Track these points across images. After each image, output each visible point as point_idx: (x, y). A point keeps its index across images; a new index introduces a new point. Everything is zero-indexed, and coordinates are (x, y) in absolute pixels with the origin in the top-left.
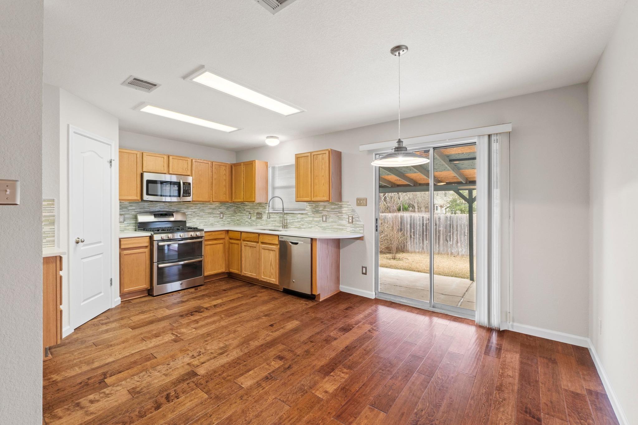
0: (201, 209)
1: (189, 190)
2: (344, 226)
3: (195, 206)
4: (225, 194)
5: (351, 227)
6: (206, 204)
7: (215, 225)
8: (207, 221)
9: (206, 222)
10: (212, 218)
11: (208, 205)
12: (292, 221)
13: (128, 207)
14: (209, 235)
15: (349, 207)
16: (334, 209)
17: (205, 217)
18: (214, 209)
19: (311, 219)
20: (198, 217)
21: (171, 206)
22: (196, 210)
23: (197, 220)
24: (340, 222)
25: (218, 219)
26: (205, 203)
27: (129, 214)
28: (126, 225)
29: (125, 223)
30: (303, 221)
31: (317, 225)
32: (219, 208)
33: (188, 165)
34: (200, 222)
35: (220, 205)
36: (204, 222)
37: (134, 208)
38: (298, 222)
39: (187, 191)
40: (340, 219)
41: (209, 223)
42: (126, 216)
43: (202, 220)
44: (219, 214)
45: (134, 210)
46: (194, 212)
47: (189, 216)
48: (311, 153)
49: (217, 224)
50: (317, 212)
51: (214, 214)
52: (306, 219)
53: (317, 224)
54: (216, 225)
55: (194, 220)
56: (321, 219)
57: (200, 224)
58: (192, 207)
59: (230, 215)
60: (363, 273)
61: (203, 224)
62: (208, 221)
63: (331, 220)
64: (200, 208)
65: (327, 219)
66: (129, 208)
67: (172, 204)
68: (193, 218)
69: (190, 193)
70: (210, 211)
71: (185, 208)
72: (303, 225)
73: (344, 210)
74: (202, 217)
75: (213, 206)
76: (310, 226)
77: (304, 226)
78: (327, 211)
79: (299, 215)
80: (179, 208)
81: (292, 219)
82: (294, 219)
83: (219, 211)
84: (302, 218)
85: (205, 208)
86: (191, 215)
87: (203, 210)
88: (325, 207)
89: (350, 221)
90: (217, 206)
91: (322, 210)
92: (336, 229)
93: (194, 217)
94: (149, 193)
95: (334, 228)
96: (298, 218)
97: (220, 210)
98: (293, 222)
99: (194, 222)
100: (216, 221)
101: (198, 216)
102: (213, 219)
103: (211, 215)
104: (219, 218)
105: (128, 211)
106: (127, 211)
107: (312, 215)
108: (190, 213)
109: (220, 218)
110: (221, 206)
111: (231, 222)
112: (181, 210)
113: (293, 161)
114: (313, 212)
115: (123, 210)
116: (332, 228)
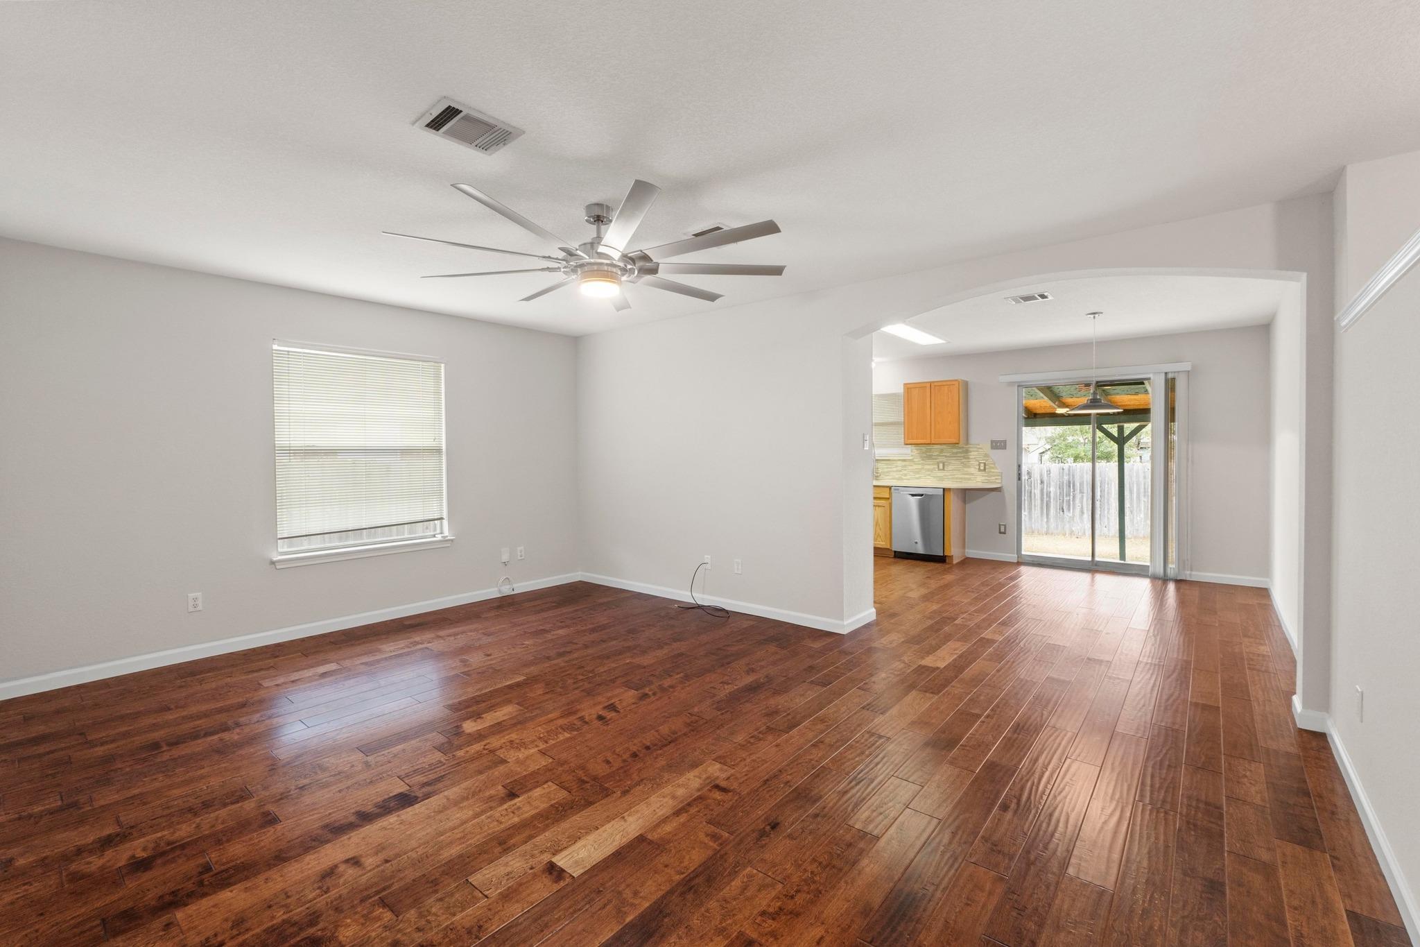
2: (972, 474)
5: (983, 476)
12: (886, 470)
15: (980, 450)
16: (957, 453)
19: (920, 467)
24: (966, 469)
30: (905, 470)
31: (929, 475)
38: (897, 471)
40: (965, 466)
48: (931, 383)
50: (930, 457)
52: (910, 468)
53: (929, 473)
56: (936, 466)
60: (1000, 533)
63: (950, 467)
65: (946, 467)
72: (905, 475)
73: (973, 454)
76: (917, 476)
77: (908, 477)
78: (946, 456)
79: (899, 462)
81: (887, 468)
82: (891, 468)
84: (905, 466)
88: (942, 451)
89: (982, 468)
91: (937, 455)
92: (961, 478)
95: (957, 478)
96: (897, 466)
98: (888, 472)
107: (922, 462)
113: (900, 390)
114: (921, 457)
116: (953, 478)
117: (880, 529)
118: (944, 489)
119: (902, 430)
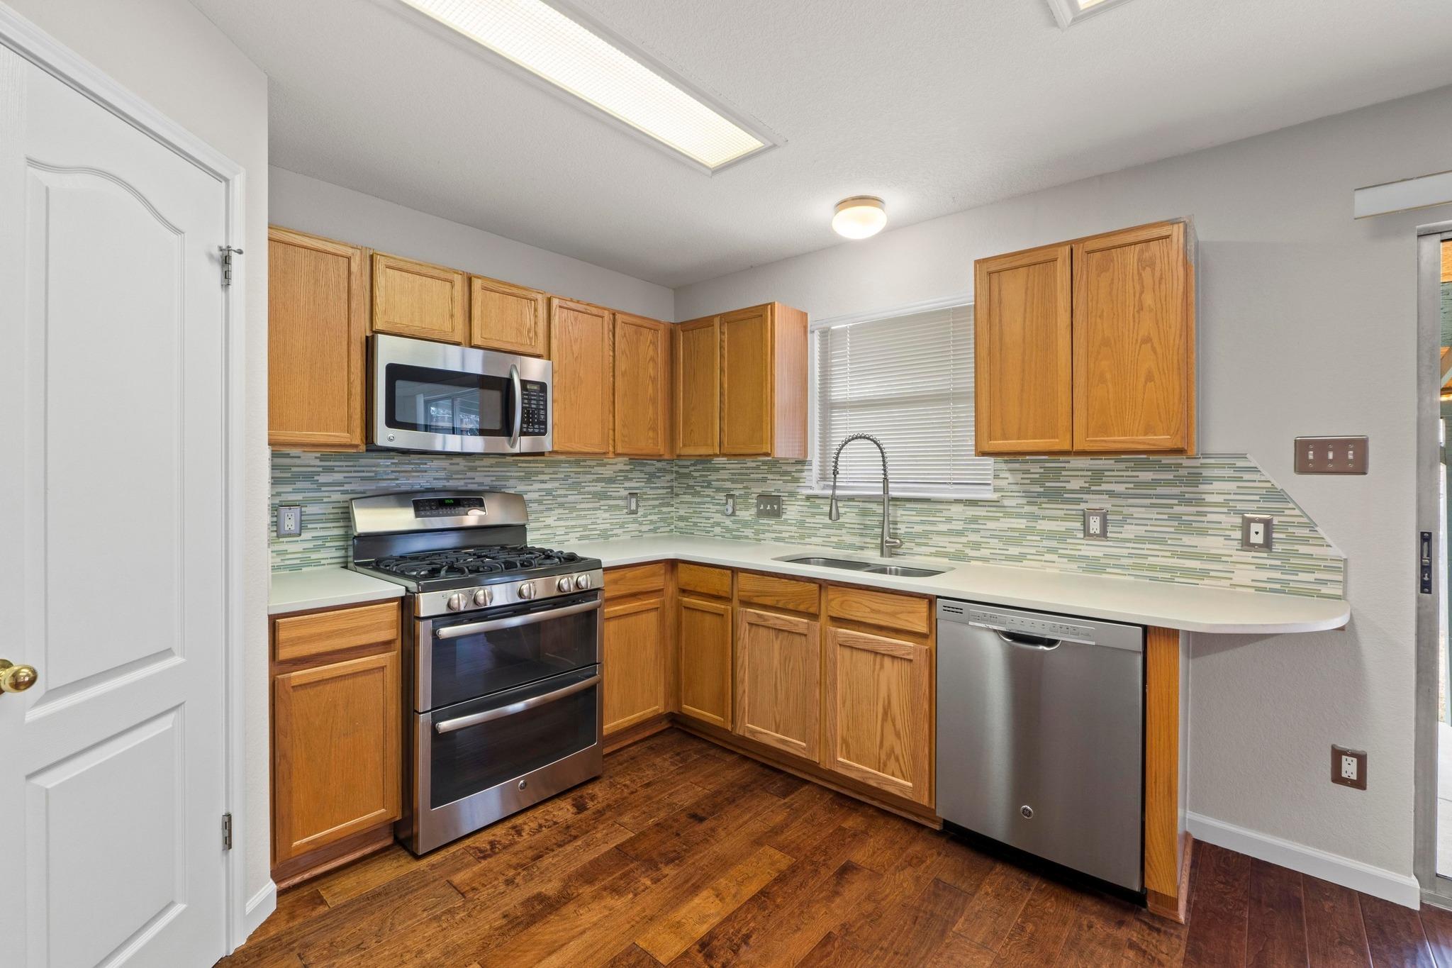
0: (570, 481)
1: (542, 412)
2: (1216, 558)
3: (551, 470)
4: (654, 429)
5: (1260, 567)
6: (588, 463)
7: (612, 536)
8: (590, 521)
9: (585, 527)
10: (605, 511)
11: (592, 467)
12: (918, 528)
13: (318, 474)
14: (615, 582)
15: (1246, 476)
16: (1156, 483)
17: (584, 509)
18: (611, 481)
19: (1021, 523)
20: (561, 511)
21: (473, 469)
22: (556, 484)
23: (559, 519)
24: (1187, 540)
25: (622, 516)
26: (585, 461)
27: (319, 501)
28: (310, 545)
29: (306, 535)
30: (977, 531)
31: (1052, 550)
32: (627, 479)
33: (536, 316)
34: (567, 527)
35: (628, 468)
36: (580, 526)
37: (338, 477)
38: (950, 533)
39: (533, 413)
40: (1186, 527)
41: (595, 529)
42: (310, 509)
43: (573, 519)
44: (626, 498)
45: (341, 484)
46: (549, 492)
47: (534, 506)
48: (1072, 245)
49: (619, 531)
50: (1055, 496)
51: (611, 498)
52: (991, 525)
53: (1054, 544)
54: (616, 535)
55: (550, 521)
56: (1078, 525)
57: (567, 534)
58: (543, 473)
59: (657, 502)
60: (1338, 778)
61: (578, 535)
62: (593, 523)
63: (1130, 531)
64: (567, 478)
65: (1110, 529)
66: (323, 479)
67: (478, 463)
68: (546, 514)
69: (545, 423)
70: (599, 487)
71: (521, 479)
72: (977, 546)
73: (1216, 491)
74: (573, 509)
75: (607, 472)
76: (1014, 551)
77: (984, 552)
78: (1111, 494)
79: (956, 509)
80: (499, 478)
81: (923, 522)
82: (933, 523)
83: (626, 488)
84: (974, 520)
85: (582, 478)
86: (540, 502)
87: (576, 486)
88: (1097, 476)
89: (1258, 539)
90: (621, 471)
91: (1082, 490)
92: (1165, 569)
93: (550, 509)
94: (398, 418)
95: (1152, 568)
96: (949, 520)
97: (627, 484)
98: (926, 534)
99: (548, 526)
100: (617, 524)
101: (561, 505)
102: (607, 515)
103: (602, 502)
104: (626, 511)
105: (319, 490)
106: (310, 490)
107: (1027, 509)
108: (535, 496)
109: (627, 513)
110: (631, 471)
111: (658, 525)
112: (505, 487)
113: (964, 292)
114: (1027, 494)
115: (299, 485)
116: (1136, 567)
117: (898, 735)
118: (1146, 629)
119: (967, 412)
